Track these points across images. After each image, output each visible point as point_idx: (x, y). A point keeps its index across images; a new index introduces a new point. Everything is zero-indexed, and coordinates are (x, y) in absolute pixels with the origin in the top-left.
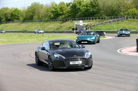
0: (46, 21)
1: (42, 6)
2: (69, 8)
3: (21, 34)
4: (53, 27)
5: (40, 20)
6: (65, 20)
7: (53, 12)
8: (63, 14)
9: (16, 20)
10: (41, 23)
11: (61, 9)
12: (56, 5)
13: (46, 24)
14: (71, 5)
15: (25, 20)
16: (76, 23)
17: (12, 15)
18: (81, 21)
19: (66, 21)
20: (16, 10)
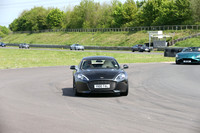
0: (104, 31)
1: (97, 6)
2: (140, 11)
3: (62, 50)
4: (114, 40)
5: (94, 29)
6: (133, 30)
7: (114, 16)
8: (131, 20)
9: (54, 29)
10: (96, 34)
11: (128, 11)
12: (120, 5)
13: (103, 35)
14: (144, 5)
15: (70, 28)
16: (152, 34)
17: (49, 19)
18: (160, 32)
19: (136, 30)
20: (56, 11)
